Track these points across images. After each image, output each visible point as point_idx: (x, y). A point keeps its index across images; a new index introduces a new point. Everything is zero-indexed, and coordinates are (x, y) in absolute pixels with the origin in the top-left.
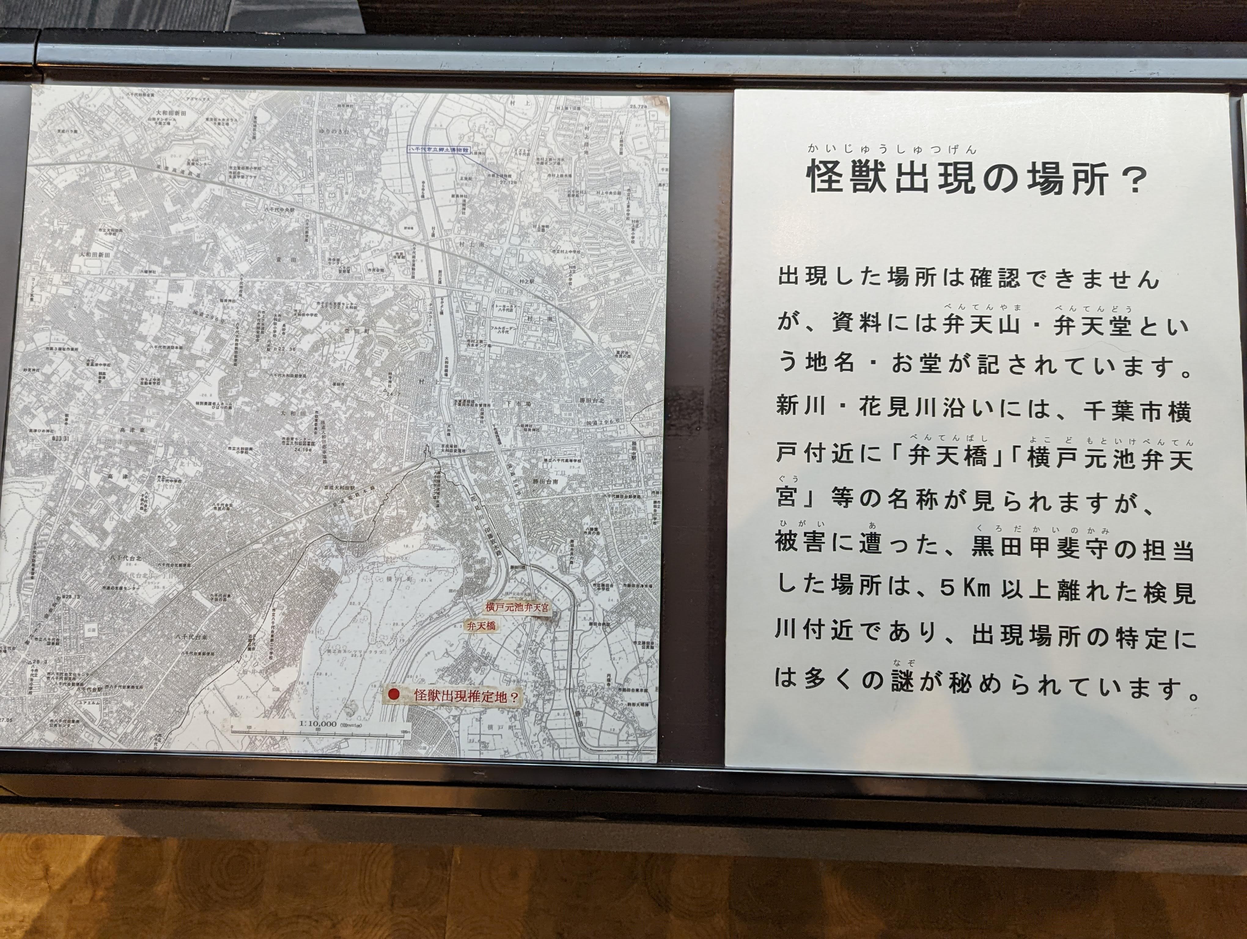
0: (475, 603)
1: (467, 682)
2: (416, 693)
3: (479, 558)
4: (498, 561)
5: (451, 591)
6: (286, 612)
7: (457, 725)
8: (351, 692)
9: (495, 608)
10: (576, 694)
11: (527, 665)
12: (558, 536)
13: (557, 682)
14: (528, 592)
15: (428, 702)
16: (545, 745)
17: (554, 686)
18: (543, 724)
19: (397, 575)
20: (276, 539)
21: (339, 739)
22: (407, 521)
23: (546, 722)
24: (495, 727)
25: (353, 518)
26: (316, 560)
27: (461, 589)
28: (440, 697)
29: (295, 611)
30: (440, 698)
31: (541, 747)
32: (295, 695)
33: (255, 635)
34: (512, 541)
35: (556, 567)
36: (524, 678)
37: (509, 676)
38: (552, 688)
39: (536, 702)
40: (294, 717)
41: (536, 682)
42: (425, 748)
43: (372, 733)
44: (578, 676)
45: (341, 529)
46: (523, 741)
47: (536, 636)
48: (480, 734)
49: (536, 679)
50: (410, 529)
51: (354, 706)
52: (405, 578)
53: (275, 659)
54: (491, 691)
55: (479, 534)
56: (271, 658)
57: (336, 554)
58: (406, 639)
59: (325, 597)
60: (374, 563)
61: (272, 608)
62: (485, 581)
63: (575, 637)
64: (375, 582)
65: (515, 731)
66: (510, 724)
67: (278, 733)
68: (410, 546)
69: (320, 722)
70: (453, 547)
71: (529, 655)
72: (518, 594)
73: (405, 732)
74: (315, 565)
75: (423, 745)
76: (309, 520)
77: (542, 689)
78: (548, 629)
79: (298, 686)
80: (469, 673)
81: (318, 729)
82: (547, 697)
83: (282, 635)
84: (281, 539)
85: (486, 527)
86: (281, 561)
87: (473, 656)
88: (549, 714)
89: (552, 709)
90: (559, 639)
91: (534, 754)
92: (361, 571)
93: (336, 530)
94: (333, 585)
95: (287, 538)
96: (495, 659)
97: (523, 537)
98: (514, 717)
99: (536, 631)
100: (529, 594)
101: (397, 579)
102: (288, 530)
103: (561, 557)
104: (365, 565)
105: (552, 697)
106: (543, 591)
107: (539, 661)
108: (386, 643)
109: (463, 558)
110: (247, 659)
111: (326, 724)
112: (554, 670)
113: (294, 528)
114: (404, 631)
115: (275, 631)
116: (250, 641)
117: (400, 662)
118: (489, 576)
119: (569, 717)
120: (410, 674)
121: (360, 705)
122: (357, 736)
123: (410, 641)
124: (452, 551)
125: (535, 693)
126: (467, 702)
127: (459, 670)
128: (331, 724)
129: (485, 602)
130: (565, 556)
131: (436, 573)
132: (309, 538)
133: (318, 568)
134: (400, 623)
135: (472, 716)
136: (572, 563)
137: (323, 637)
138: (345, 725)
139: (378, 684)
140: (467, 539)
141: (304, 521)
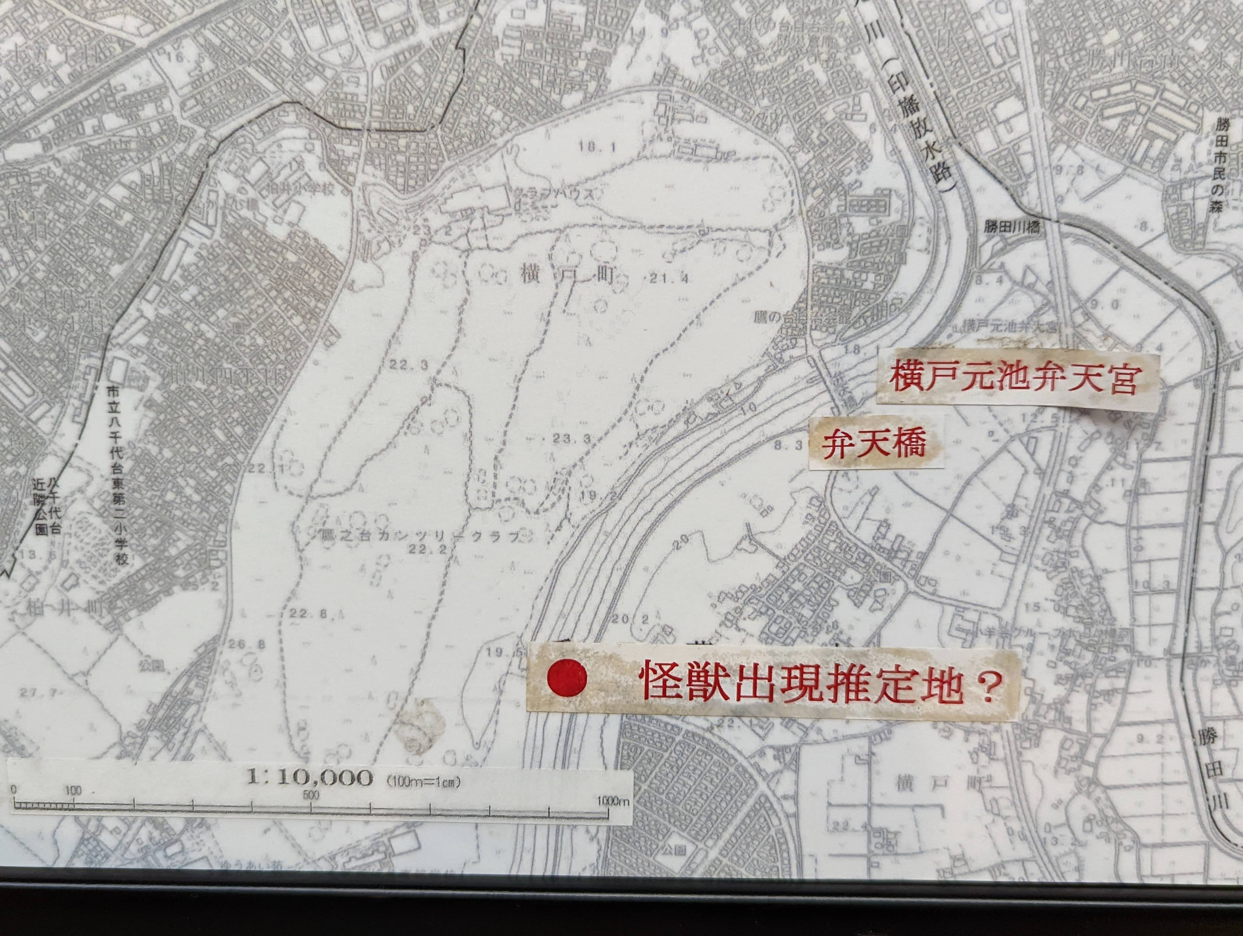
0: (852, 359)
1: (824, 637)
2: (644, 674)
3: (867, 190)
4: (938, 203)
5: (761, 316)
6: (158, 397)
7: (788, 778)
8: (415, 673)
9: (926, 380)
10: (1207, 672)
11: (1038, 577)
12: (1171, 105)
13: (1141, 635)
14: (1048, 317)
15: (686, 703)
16: (1090, 838)
17: (1131, 649)
18: (1087, 771)
19: (560, 259)
20: (89, 124)
21: (388, 824)
22: (588, 46)
23: (1095, 766)
24: (922, 785)
25: (377, 38)
26: (252, 204)
27: (799, 308)
28: (728, 685)
29: (187, 392)
30: (731, 692)
31: (1076, 842)
32: (218, 685)
33: (54, 482)
34: (993, 122)
35: (1157, 222)
36: (1027, 620)
37: (972, 616)
38: (1122, 655)
39: (1064, 701)
40: (224, 757)
41: (1064, 634)
42: (680, 851)
43: (498, 805)
44: (1215, 614)
45: (336, 82)
46: (1016, 826)
47: (1072, 478)
48: (869, 806)
49: (1068, 624)
50: (601, 77)
51: (428, 719)
52: (588, 268)
53: (136, 563)
54: (907, 667)
55: (866, 98)
56: (120, 559)
57: (321, 177)
58: (602, 490)
59: (296, 343)
60: (468, 213)
61: (103, 384)
62: (890, 279)
63: (1215, 481)
64: (476, 285)
65: (990, 794)
66: (971, 770)
67: (175, 809)
68: (603, 144)
69: (315, 771)
70: (765, 148)
71: (1044, 545)
72: (1012, 326)
73: (611, 801)
74: (247, 224)
75: (675, 841)
76: (208, 48)
77: (1089, 656)
78: (1119, 451)
79: (227, 655)
80: (832, 605)
81: (311, 795)
82: (1103, 684)
83: (152, 480)
84: (112, 121)
85: (895, 68)
86: (121, 206)
87: (844, 548)
88: (1107, 738)
89: (1119, 724)
90: (1156, 486)
91: (1054, 863)
92: (425, 243)
93: (315, 86)
94: (320, 297)
95: (132, 118)
96: (924, 557)
97: (1036, 109)
98: (988, 750)
99: (1075, 461)
100: (1054, 328)
101: (560, 275)
102: (133, 86)
103: (1178, 186)
104: (437, 221)
105: (1120, 683)
106: (1104, 314)
107: (1080, 563)
108: (532, 503)
109: (805, 189)
110: (35, 565)
111: (338, 778)
112: (1133, 595)
113: (155, 79)
114: (593, 464)
115: (127, 465)
116: (39, 500)
117: (584, 570)
118: (902, 259)
119: (1174, 746)
120: (621, 609)
121: (450, 714)
122: (447, 814)
123: (615, 496)
124: (764, 165)
125: (1064, 670)
126: (826, 704)
127: (795, 596)
128: (356, 779)
129: (889, 357)
130: (1192, 183)
131: (705, 248)
132: (215, 120)
133: (258, 231)
134: (577, 436)
135: (841, 748)
136: (1216, 207)
137: (300, 485)
138: (404, 782)
139: (508, 646)
140: (819, 118)
141: (190, 49)
